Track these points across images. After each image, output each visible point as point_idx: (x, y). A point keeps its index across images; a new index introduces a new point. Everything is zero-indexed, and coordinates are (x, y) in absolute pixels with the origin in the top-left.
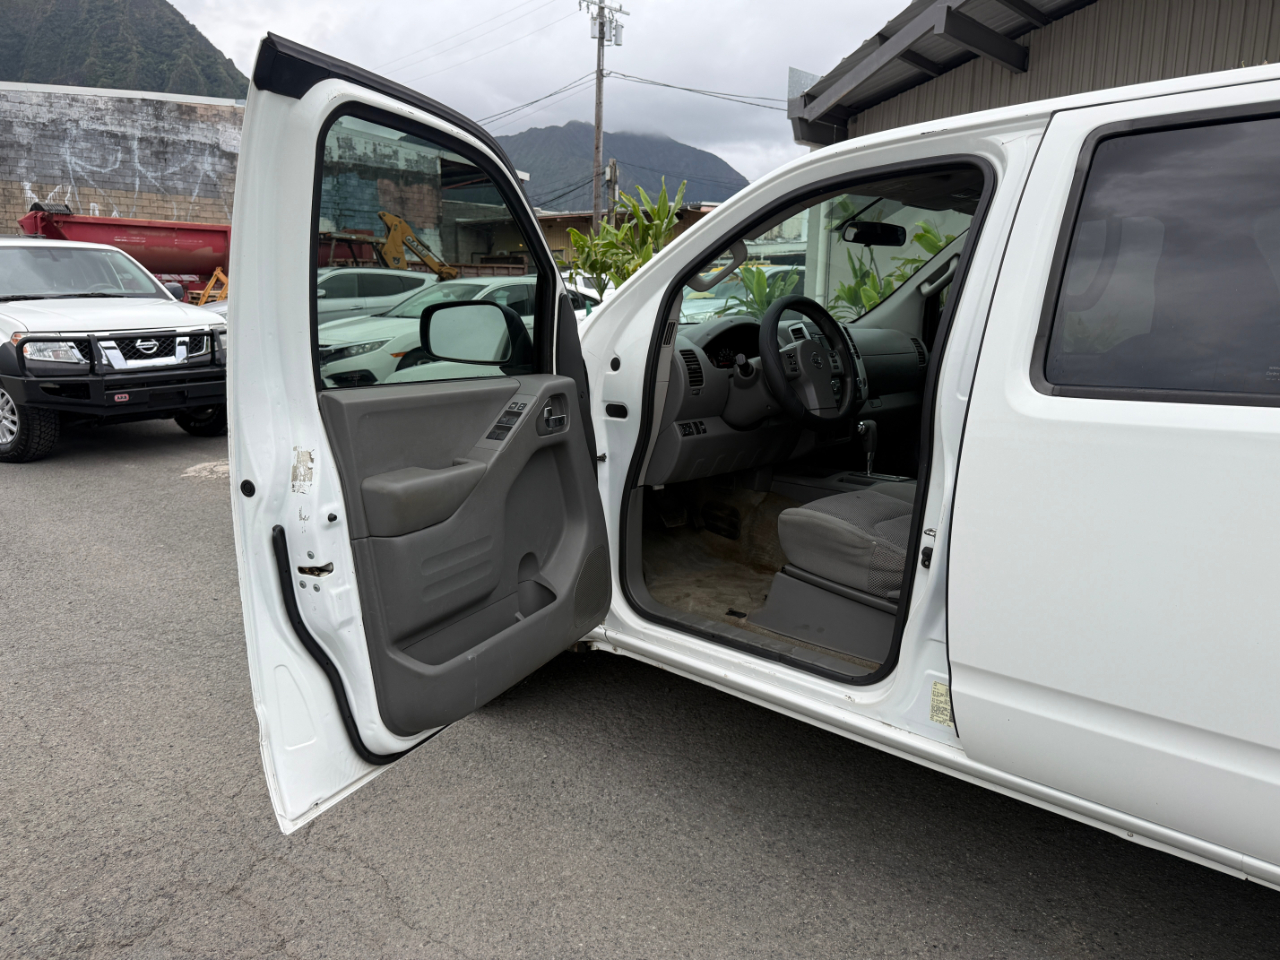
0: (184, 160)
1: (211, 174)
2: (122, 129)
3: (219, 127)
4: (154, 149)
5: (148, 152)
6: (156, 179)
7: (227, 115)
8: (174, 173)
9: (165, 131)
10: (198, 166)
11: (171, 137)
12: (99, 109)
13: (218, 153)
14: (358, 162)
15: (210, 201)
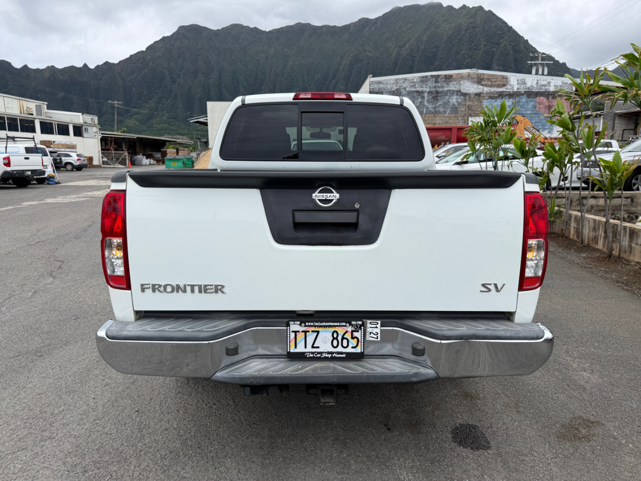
0: (445, 99)
1: (456, 104)
2: (422, 89)
3: (462, 82)
4: (433, 96)
5: (431, 97)
6: (432, 108)
7: (466, 77)
8: (440, 105)
9: (439, 87)
10: (450, 100)
11: (441, 90)
12: (414, 82)
13: (459, 94)
14: (527, 90)
15: (453, 115)
